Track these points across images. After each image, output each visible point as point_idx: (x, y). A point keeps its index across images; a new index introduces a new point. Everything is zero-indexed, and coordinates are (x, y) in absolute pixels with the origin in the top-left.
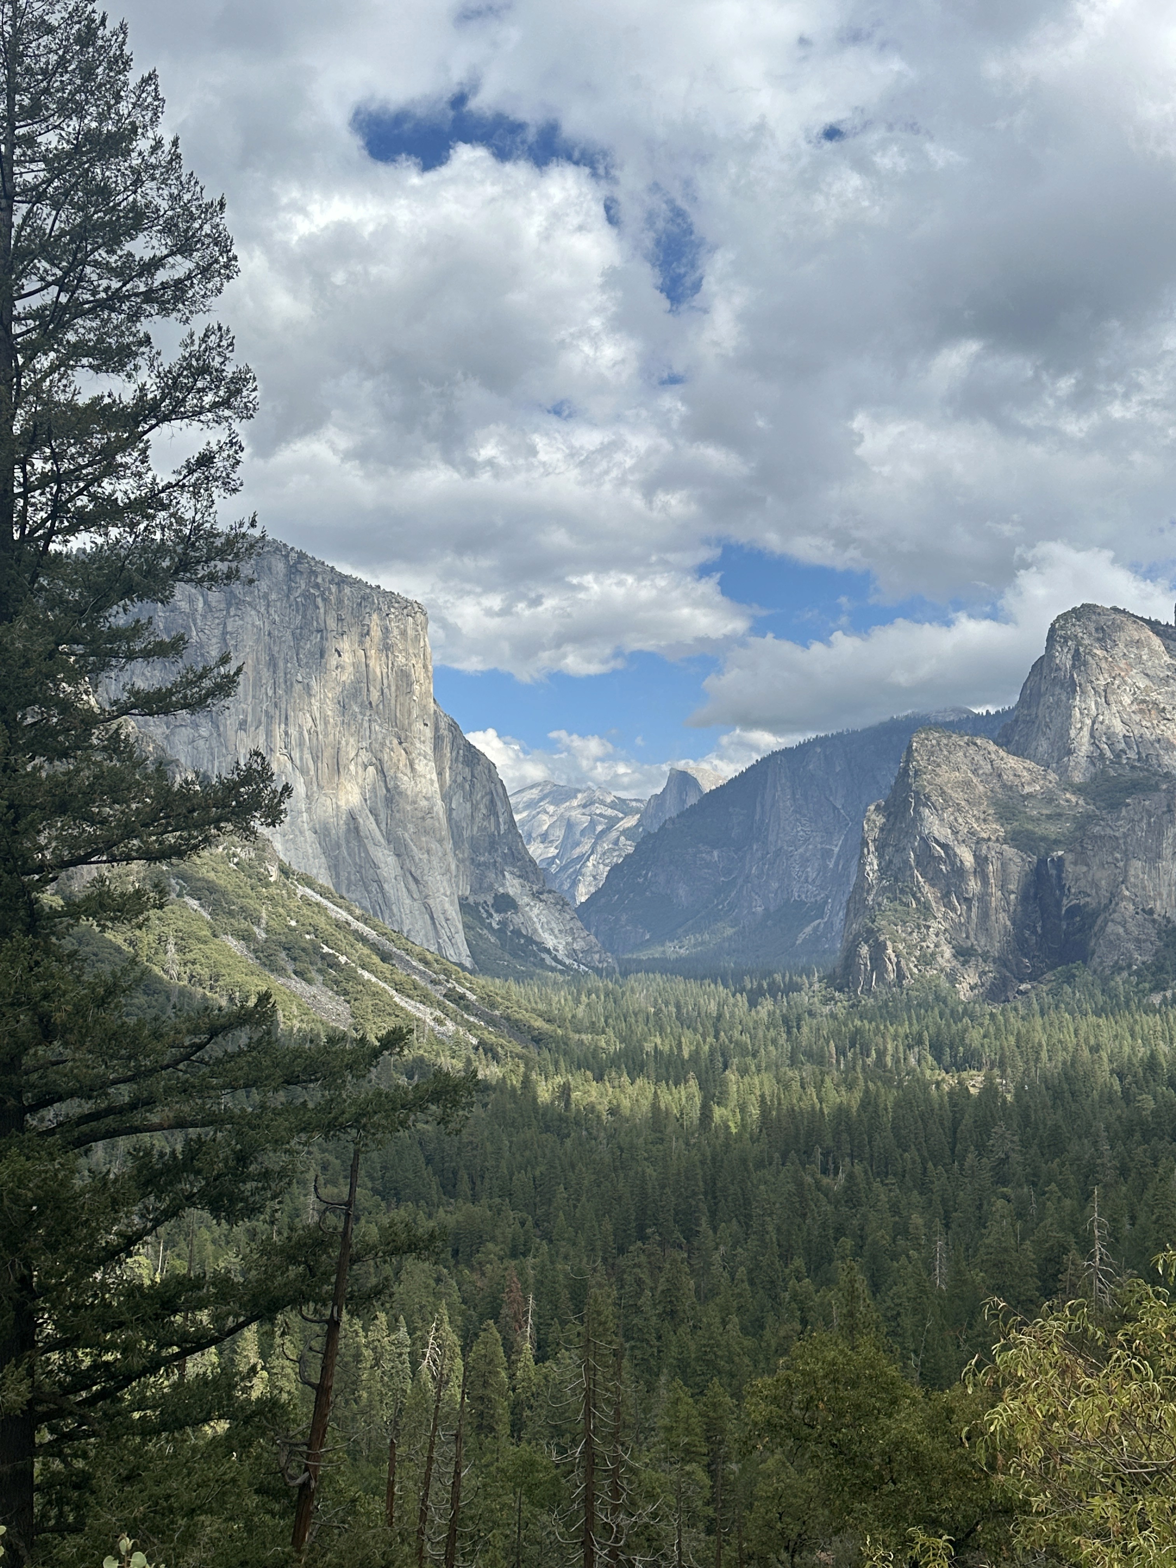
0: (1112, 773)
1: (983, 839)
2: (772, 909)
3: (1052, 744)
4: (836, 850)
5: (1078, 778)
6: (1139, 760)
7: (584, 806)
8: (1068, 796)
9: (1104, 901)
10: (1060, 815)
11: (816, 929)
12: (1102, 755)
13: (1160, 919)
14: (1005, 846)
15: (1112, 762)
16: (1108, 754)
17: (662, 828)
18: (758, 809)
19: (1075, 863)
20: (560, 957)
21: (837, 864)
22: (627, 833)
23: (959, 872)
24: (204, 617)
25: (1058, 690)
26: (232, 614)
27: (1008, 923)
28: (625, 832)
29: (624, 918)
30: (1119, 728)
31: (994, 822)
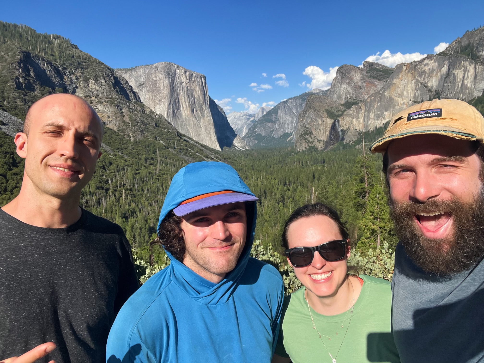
0: (349, 101)
1: (323, 117)
2: (282, 135)
3: (337, 96)
4: (294, 122)
5: (342, 103)
6: (355, 98)
7: (243, 116)
8: (340, 107)
9: (347, 128)
10: (339, 111)
11: (291, 138)
12: (347, 98)
13: (359, 131)
14: (328, 119)
15: (349, 99)
16: (349, 97)
17: (259, 119)
18: (278, 114)
19: (342, 121)
20: (239, 148)
21: (295, 124)
22: (252, 121)
23: (318, 124)
24: (159, 81)
25: (339, 84)
26: (165, 79)
27: (328, 134)
28: (251, 121)
29: (252, 139)
30: (351, 91)
31: (325, 114)
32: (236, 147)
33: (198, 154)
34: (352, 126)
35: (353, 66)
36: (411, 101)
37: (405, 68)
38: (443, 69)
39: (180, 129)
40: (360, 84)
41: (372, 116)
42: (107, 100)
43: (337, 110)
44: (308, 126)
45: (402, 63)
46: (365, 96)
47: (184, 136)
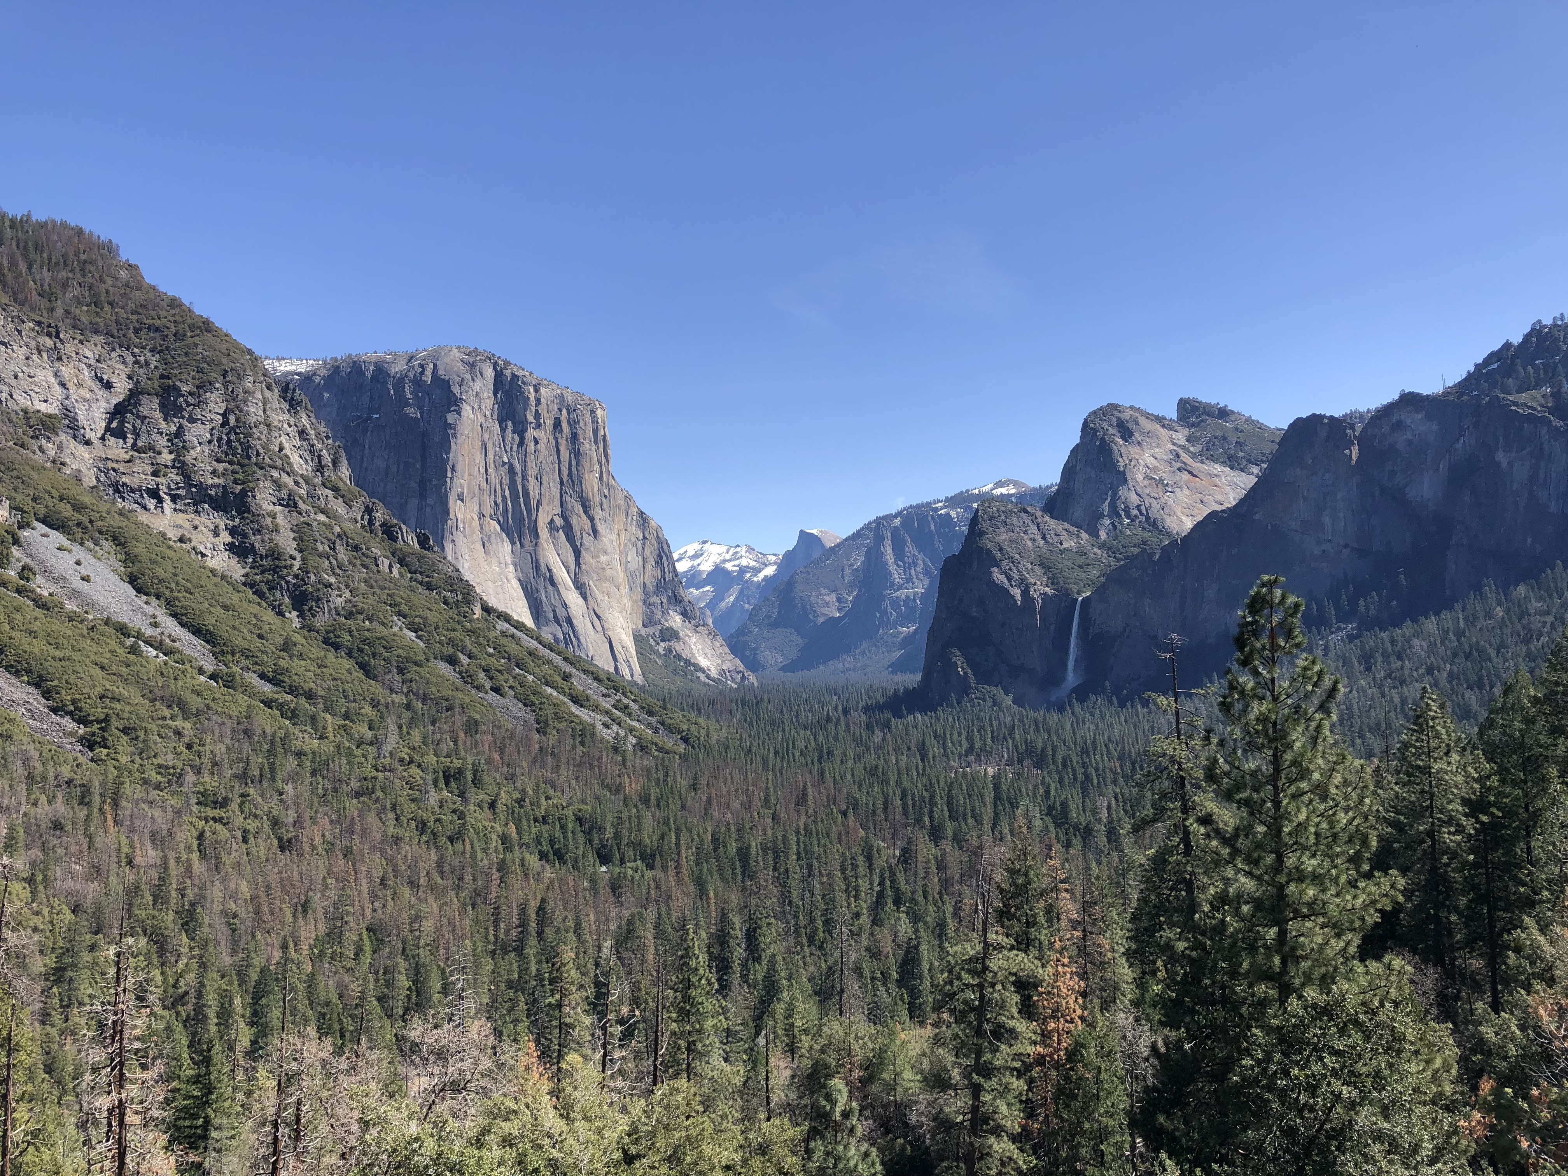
0: (1129, 533)
1: (1031, 584)
3: (1084, 511)
5: (1103, 536)
6: (1148, 523)
7: (734, 560)
8: (1095, 550)
9: (1121, 629)
10: (1088, 565)
12: (1121, 519)
14: (1047, 589)
15: (1128, 525)
16: (1126, 518)
17: (792, 576)
19: (1099, 602)
20: (711, 675)
21: (925, 602)
22: (767, 580)
25: (1089, 470)
30: (1134, 499)
31: (1039, 571)
32: (703, 670)
33: (549, 690)
34: (1138, 624)
35: (1138, 410)
36: (1348, 551)
37: (1323, 433)
38: (1459, 446)
39: (491, 591)
40: (1164, 473)
41: (1211, 593)
42: (221, 467)
43: (1081, 560)
44: (974, 612)
45: (1314, 415)
46: (1184, 518)
47: (506, 618)
